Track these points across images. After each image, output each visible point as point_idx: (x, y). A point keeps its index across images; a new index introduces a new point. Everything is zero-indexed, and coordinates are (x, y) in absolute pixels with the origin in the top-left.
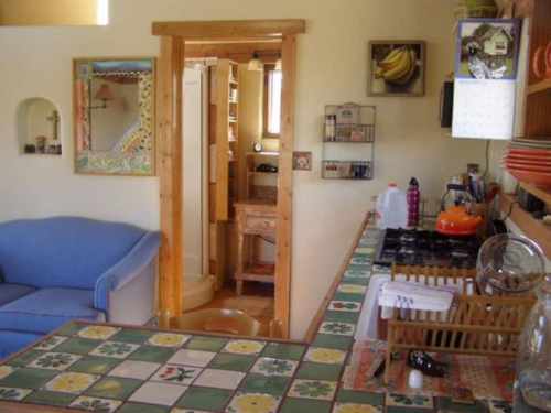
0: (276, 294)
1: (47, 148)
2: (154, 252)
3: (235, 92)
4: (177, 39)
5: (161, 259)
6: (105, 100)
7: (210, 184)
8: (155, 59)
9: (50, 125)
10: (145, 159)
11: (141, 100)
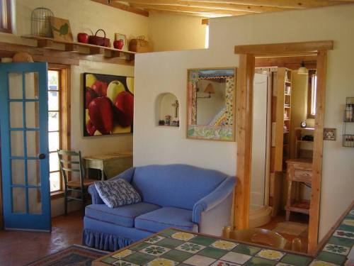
0: (310, 222)
1: (171, 123)
2: (231, 190)
3: (289, 88)
4: (250, 56)
5: (236, 194)
6: (210, 93)
7: (272, 148)
8: (236, 68)
9: (174, 108)
10: (229, 131)
11: (227, 94)
